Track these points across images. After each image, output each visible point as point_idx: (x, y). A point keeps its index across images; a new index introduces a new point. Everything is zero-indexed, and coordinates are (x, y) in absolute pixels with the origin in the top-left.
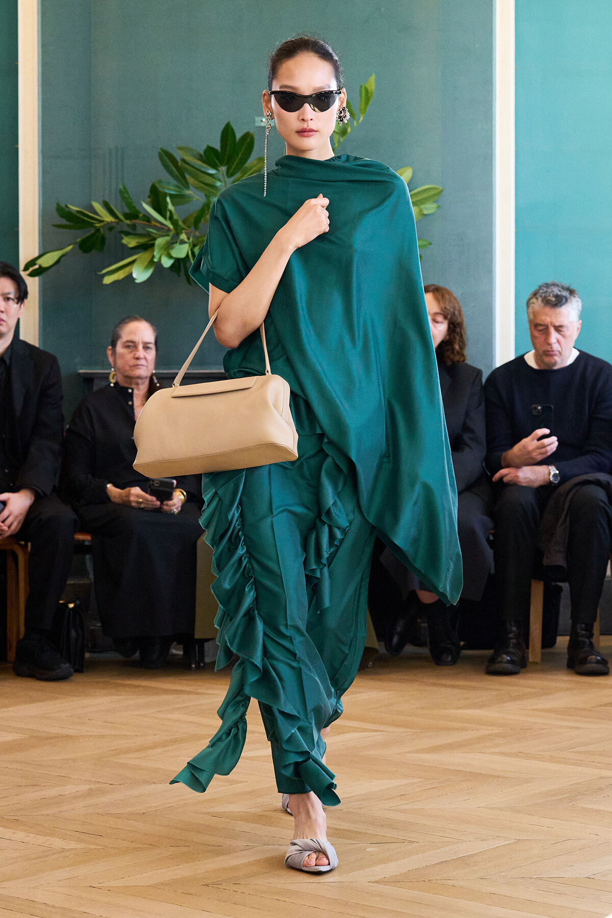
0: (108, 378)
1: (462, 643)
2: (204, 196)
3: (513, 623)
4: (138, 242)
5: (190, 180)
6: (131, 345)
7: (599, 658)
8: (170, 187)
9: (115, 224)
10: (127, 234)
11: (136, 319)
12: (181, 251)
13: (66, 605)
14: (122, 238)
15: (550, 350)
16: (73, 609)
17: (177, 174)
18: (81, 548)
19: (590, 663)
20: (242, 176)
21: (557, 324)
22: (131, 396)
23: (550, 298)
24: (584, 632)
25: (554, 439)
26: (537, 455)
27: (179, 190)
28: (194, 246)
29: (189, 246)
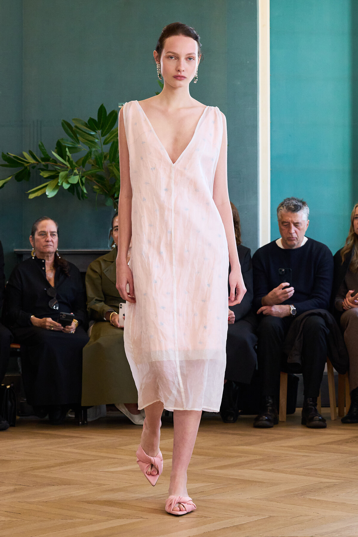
0: (31, 254)
1: (240, 411)
2: (88, 147)
3: (269, 397)
4: (49, 175)
5: (80, 138)
6: (44, 234)
7: (320, 418)
8: (68, 143)
9: (35, 165)
10: (43, 170)
11: (46, 219)
12: (75, 180)
13: (5, 386)
14: (40, 172)
15: (291, 237)
16: (9, 389)
17: (72, 135)
18: (14, 353)
19: (315, 421)
20: (111, 136)
21: (295, 222)
22: (44, 265)
23: (290, 206)
24: (311, 403)
25: (292, 288)
26: (282, 298)
27: (73, 144)
28: (82, 177)
29: (79, 177)
